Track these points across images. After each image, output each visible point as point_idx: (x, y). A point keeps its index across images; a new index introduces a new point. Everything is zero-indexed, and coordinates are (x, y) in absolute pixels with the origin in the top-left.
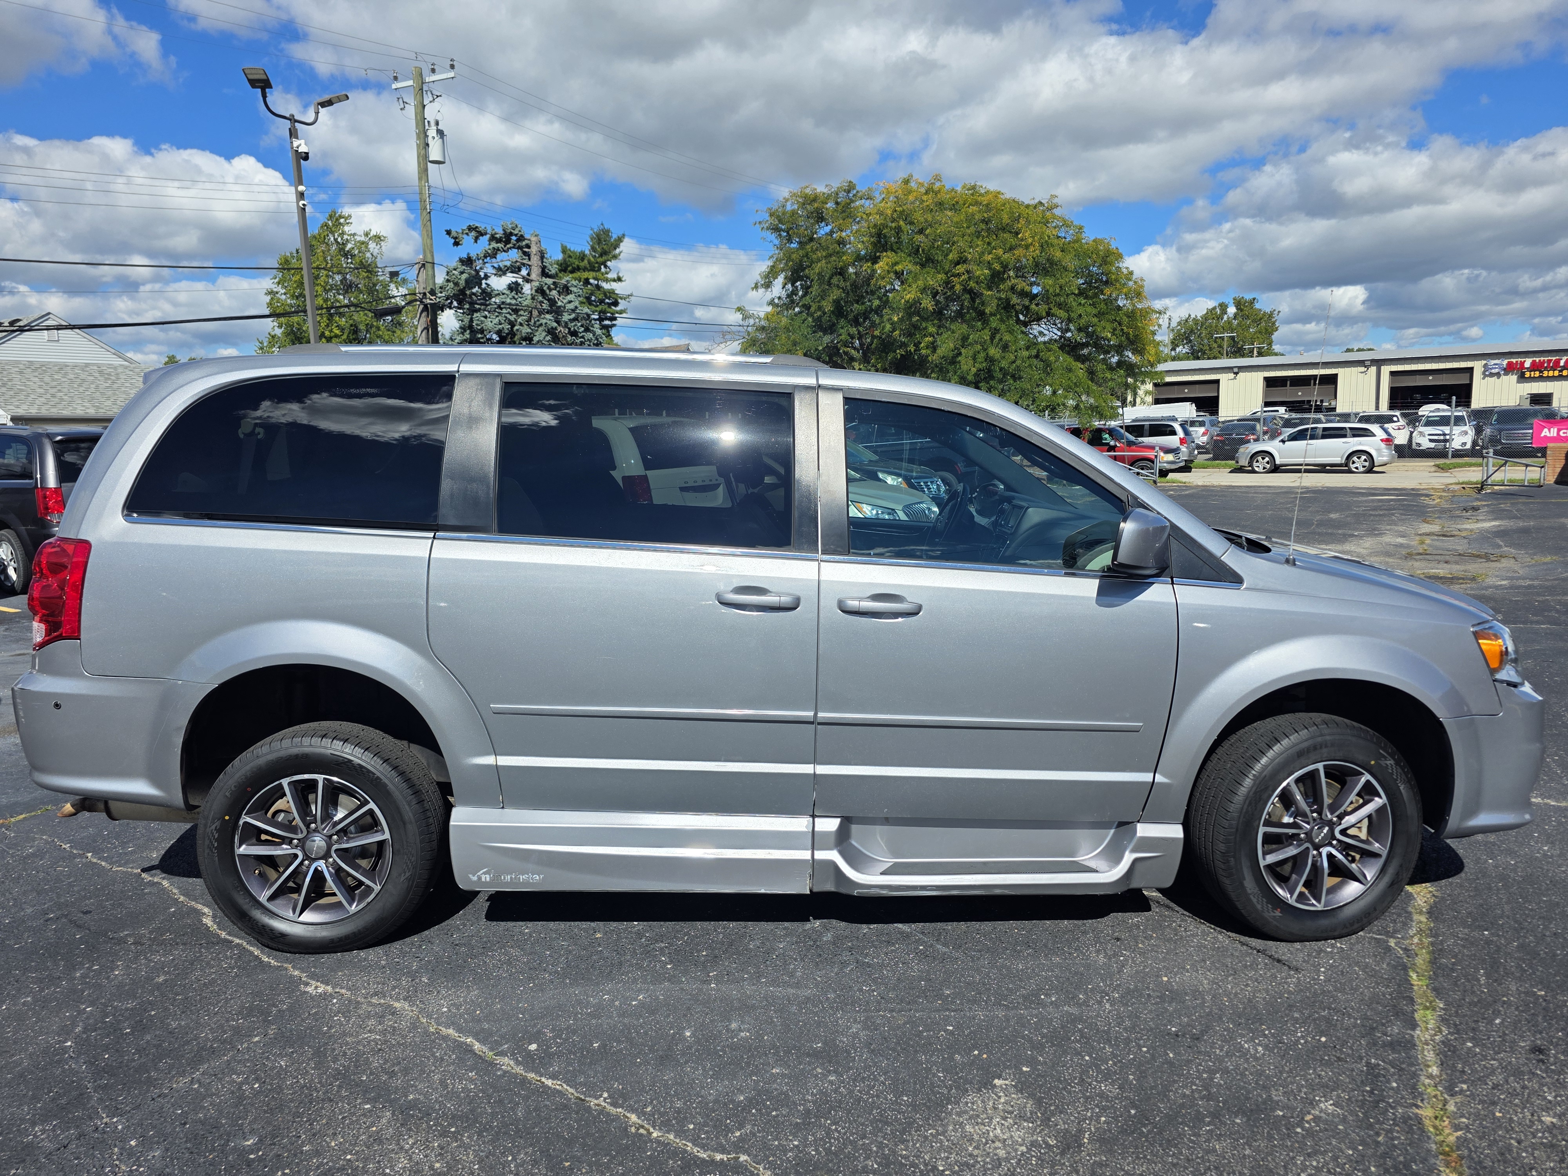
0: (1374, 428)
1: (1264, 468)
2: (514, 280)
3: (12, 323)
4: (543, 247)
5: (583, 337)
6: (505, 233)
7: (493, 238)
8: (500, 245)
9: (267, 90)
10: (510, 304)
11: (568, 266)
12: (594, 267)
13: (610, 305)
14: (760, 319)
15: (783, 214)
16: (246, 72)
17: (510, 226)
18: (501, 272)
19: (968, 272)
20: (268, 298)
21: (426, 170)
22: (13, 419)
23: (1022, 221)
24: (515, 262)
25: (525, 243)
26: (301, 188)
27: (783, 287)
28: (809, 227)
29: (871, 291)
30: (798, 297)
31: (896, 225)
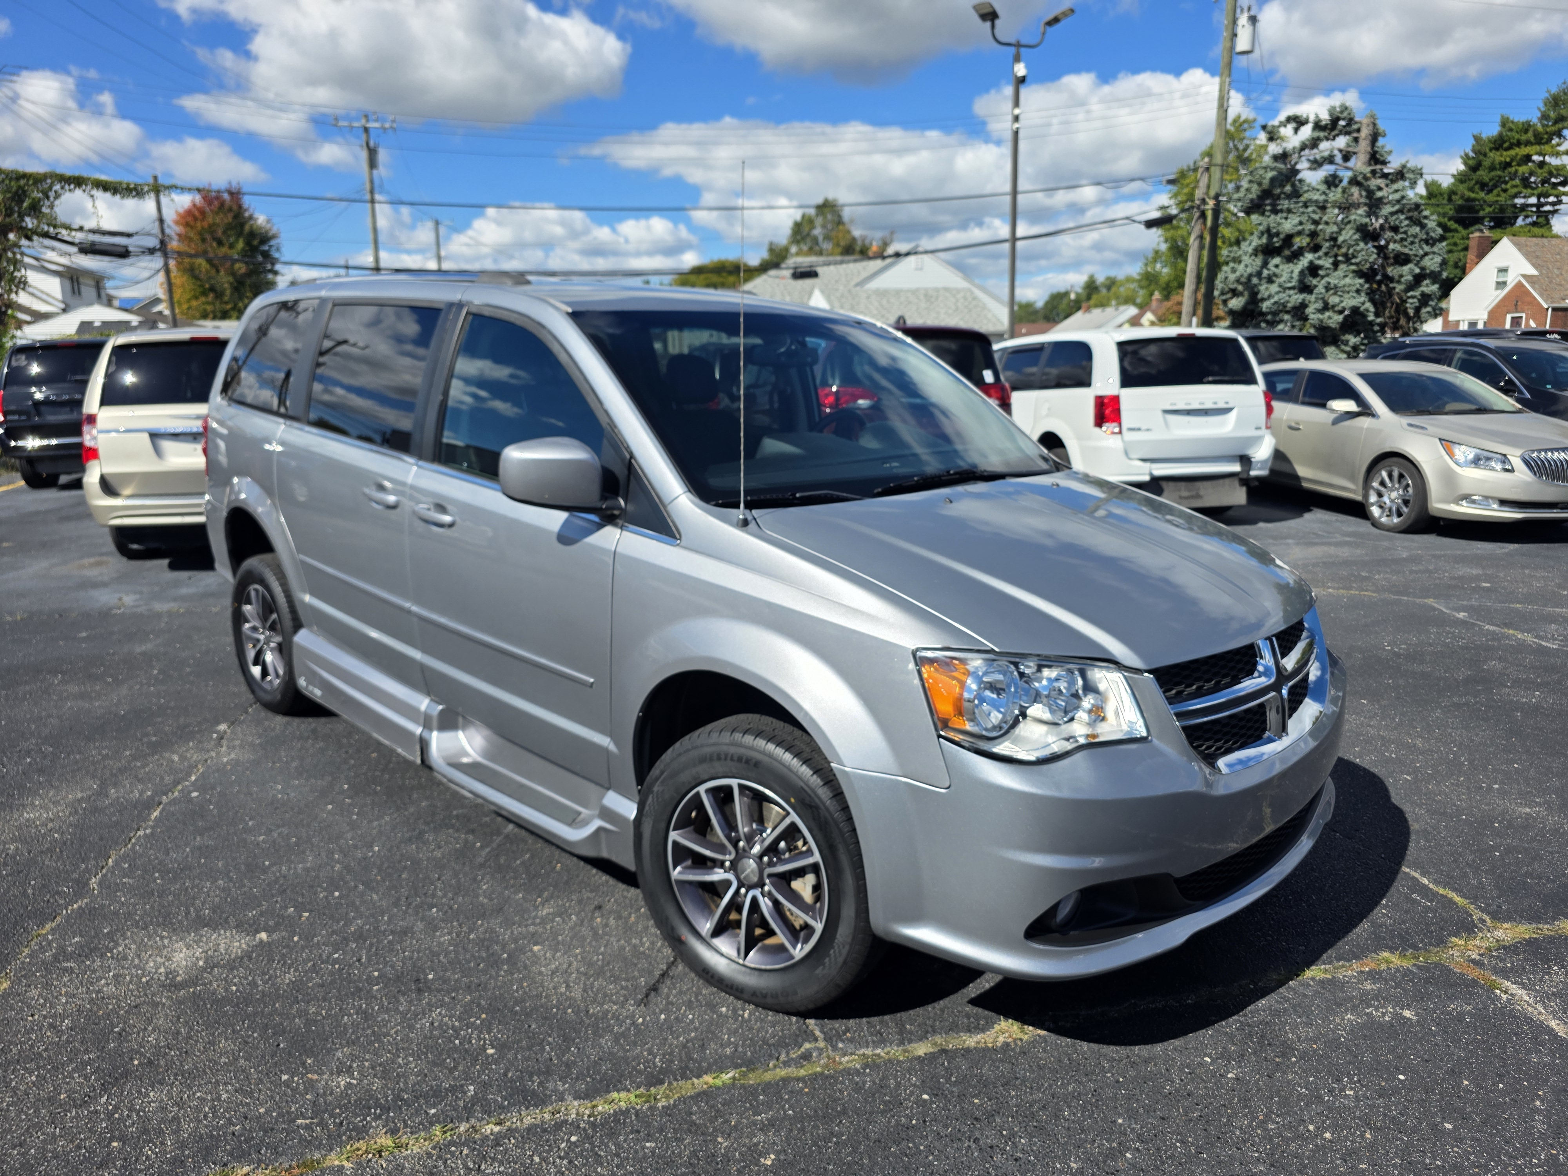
2: (1332, 172)
4: (1381, 126)
5: (1405, 232)
6: (1331, 120)
7: (1317, 126)
8: (1322, 134)
9: (996, 21)
10: (1317, 201)
11: (1504, 142)
12: (1542, 139)
17: (1339, 109)
18: (1316, 164)
21: (1230, 63)
24: (1340, 151)
25: (1355, 127)
26: (1017, 111)
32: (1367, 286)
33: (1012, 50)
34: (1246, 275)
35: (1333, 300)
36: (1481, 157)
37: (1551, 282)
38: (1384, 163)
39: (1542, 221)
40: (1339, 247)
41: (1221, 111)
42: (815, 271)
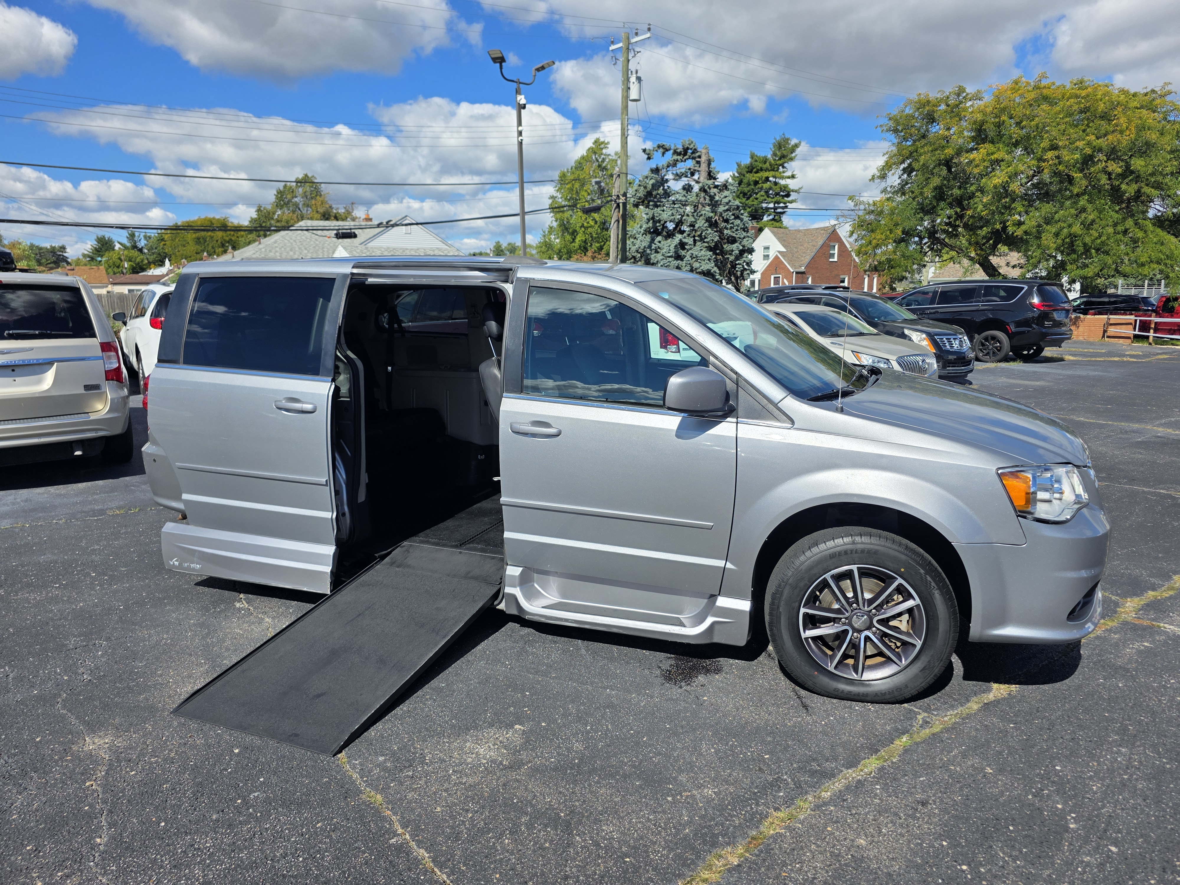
2: (687, 183)
3: (387, 223)
4: (712, 156)
5: (732, 223)
6: (684, 148)
7: (675, 152)
8: (679, 158)
9: (503, 64)
10: (681, 201)
11: (754, 168)
12: (774, 168)
13: (783, 196)
14: (869, 204)
15: (901, 118)
16: (490, 53)
17: (687, 143)
18: (678, 177)
19: (1058, 157)
20: (550, 201)
21: (627, 106)
23: (1120, 109)
24: (690, 169)
25: (697, 154)
26: (520, 128)
27: (900, 177)
28: (922, 126)
29: (967, 179)
30: (909, 185)
31: (997, 120)
32: (714, 256)
33: (517, 86)
34: (642, 247)
35: (696, 265)
36: (742, 177)
37: (793, 256)
38: (715, 179)
39: (777, 219)
40: (696, 231)
41: (624, 138)
42: (354, 233)
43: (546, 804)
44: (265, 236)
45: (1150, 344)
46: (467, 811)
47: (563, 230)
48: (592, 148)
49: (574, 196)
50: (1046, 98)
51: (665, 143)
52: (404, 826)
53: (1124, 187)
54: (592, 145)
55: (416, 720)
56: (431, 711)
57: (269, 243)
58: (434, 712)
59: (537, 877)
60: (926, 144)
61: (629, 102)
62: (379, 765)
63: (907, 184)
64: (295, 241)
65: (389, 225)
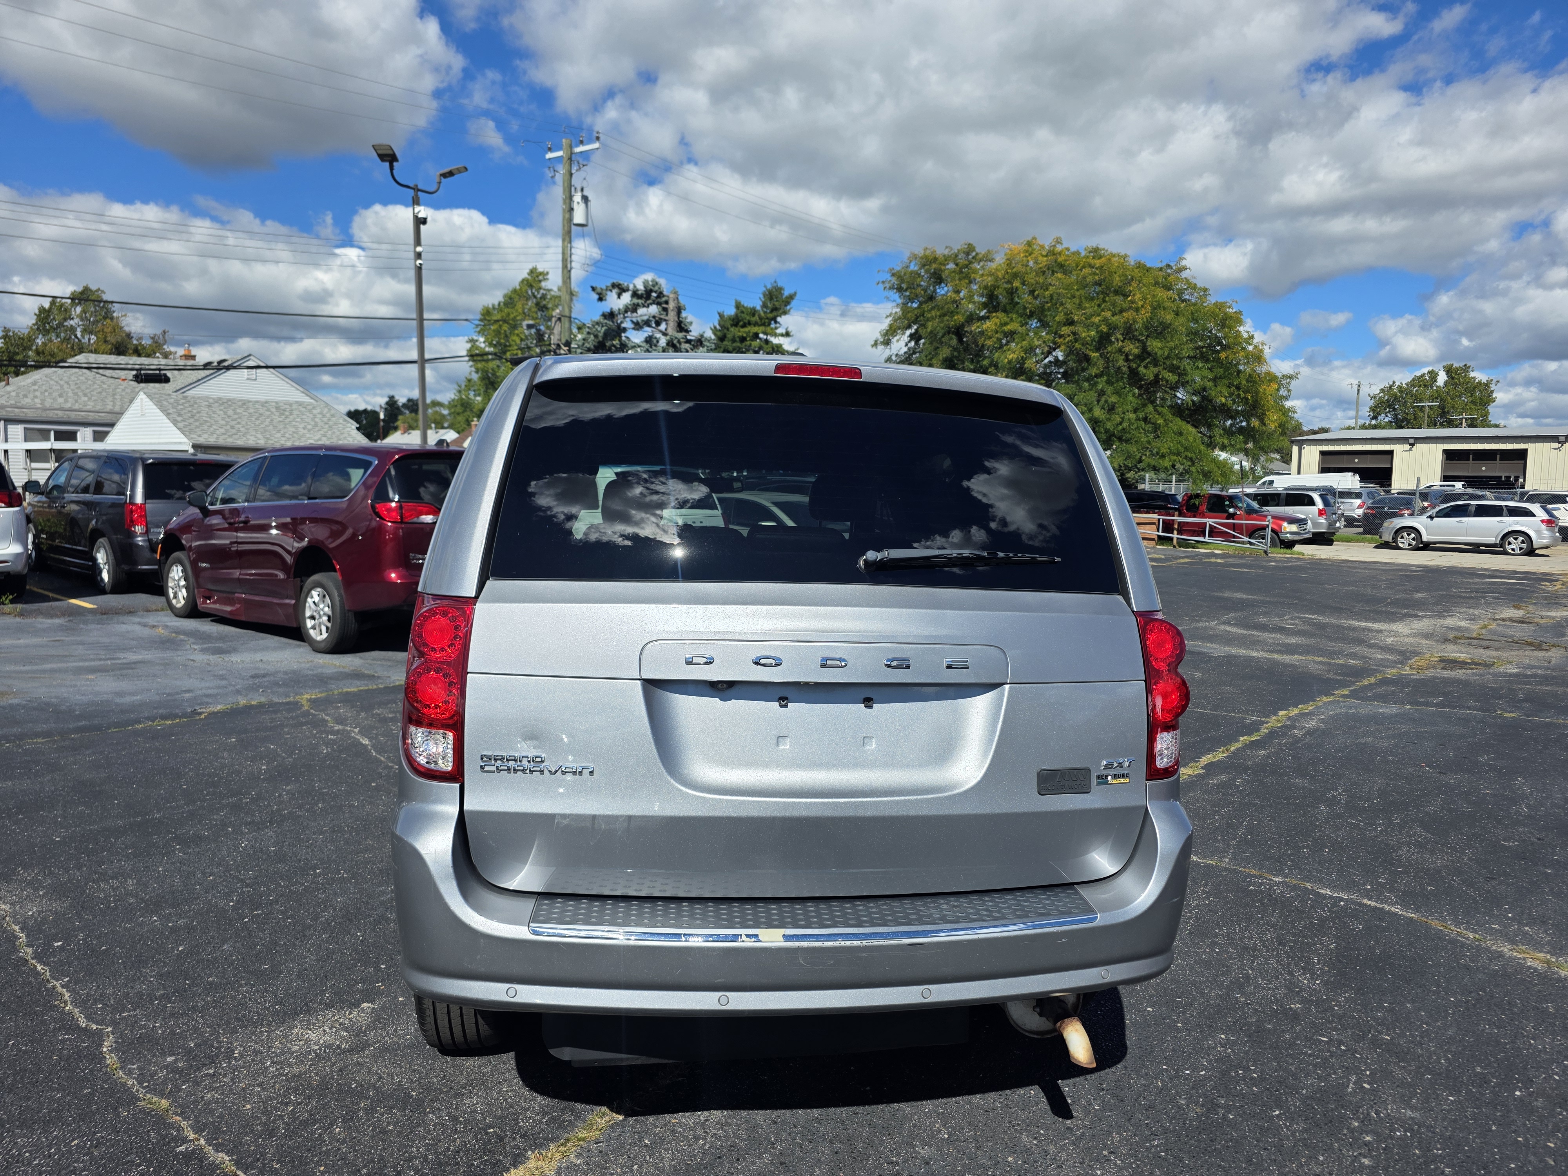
0: (1535, 508)
1: (1409, 545)
2: (650, 334)
3: (220, 362)
6: (646, 291)
7: (635, 294)
8: (640, 301)
9: (395, 164)
11: (740, 321)
12: (764, 322)
15: (905, 274)
16: (376, 147)
17: (652, 283)
18: (638, 326)
19: (1074, 334)
20: (469, 346)
21: (570, 232)
22: (194, 446)
23: (1134, 284)
24: (654, 317)
25: (664, 299)
26: (419, 249)
27: (906, 345)
28: (928, 287)
29: (980, 350)
30: (917, 355)
31: (1009, 286)
33: (411, 193)
36: (725, 331)
38: (687, 331)
41: (565, 271)
42: (165, 375)
43: (394, 1084)
44: (17, 374)
45: (1174, 547)
46: (287, 1104)
47: (486, 385)
48: (527, 280)
49: (502, 341)
50: (1061, 266)
51: (621, 282)
52: (198, 1130)
53: (1142, 370)
54: (526, 276)
55: (223, 1010)
56: (245, 997)
57: (23, 383)
58: (250, 1000)
59: (374, 1162)
60: (933, 308)
61: (573, 227)
62: (166, 1067)
63: (914, 353)
64: (67, 383)
65: (222, 367)
